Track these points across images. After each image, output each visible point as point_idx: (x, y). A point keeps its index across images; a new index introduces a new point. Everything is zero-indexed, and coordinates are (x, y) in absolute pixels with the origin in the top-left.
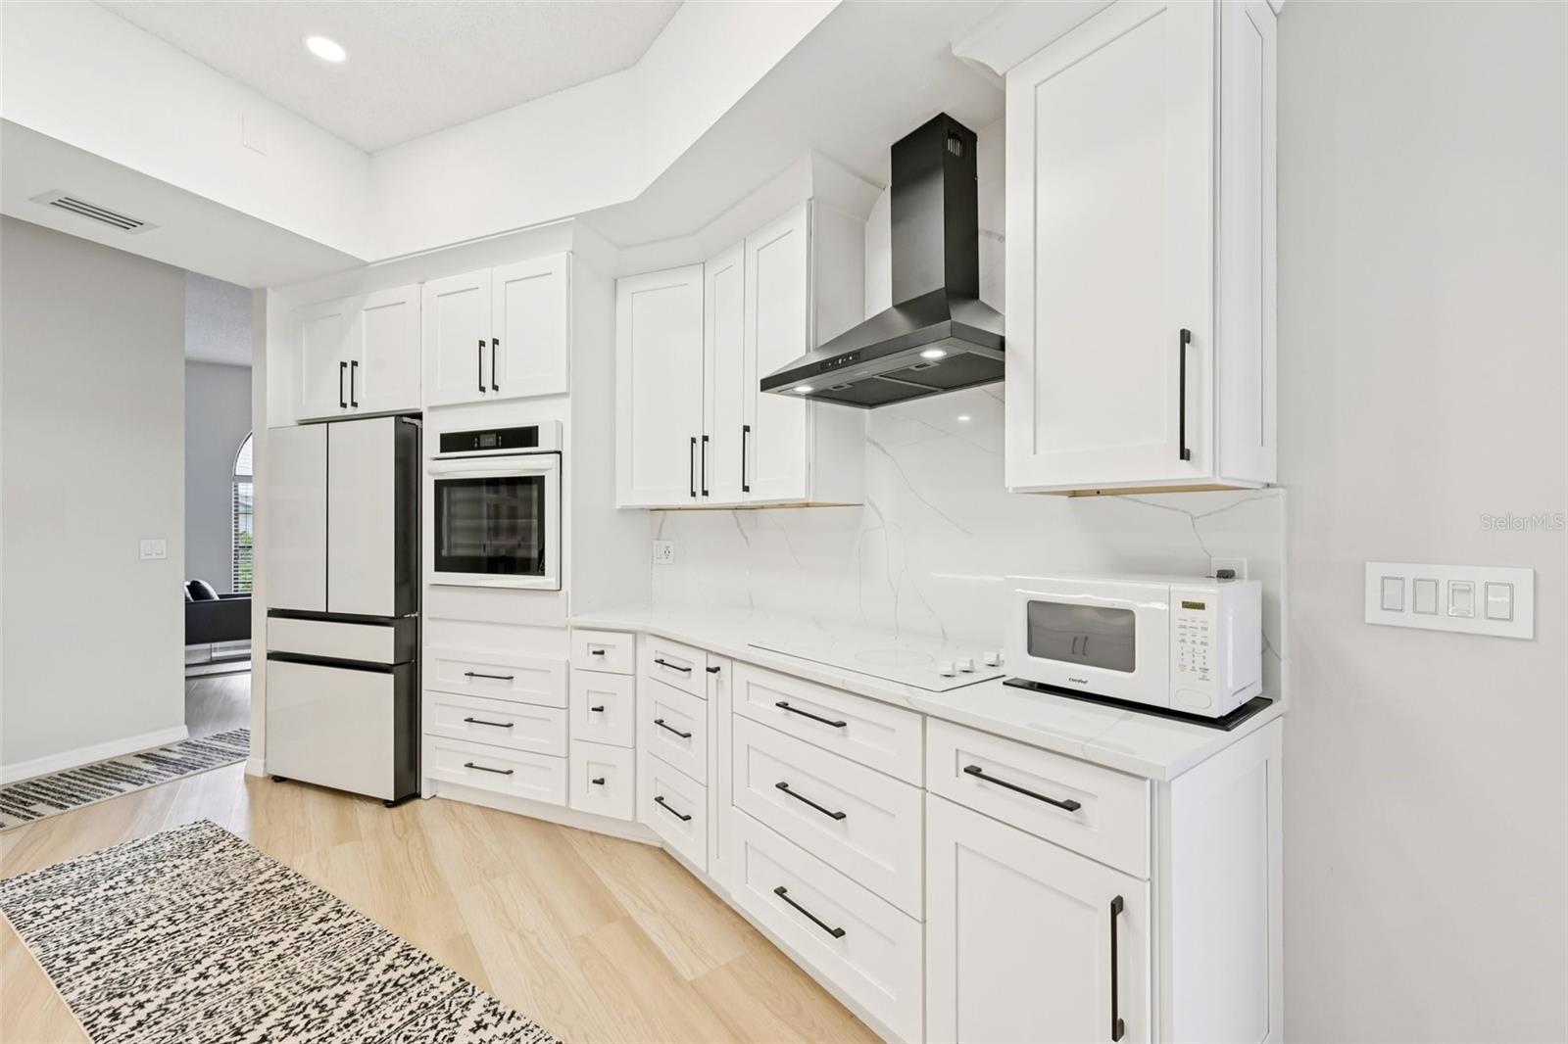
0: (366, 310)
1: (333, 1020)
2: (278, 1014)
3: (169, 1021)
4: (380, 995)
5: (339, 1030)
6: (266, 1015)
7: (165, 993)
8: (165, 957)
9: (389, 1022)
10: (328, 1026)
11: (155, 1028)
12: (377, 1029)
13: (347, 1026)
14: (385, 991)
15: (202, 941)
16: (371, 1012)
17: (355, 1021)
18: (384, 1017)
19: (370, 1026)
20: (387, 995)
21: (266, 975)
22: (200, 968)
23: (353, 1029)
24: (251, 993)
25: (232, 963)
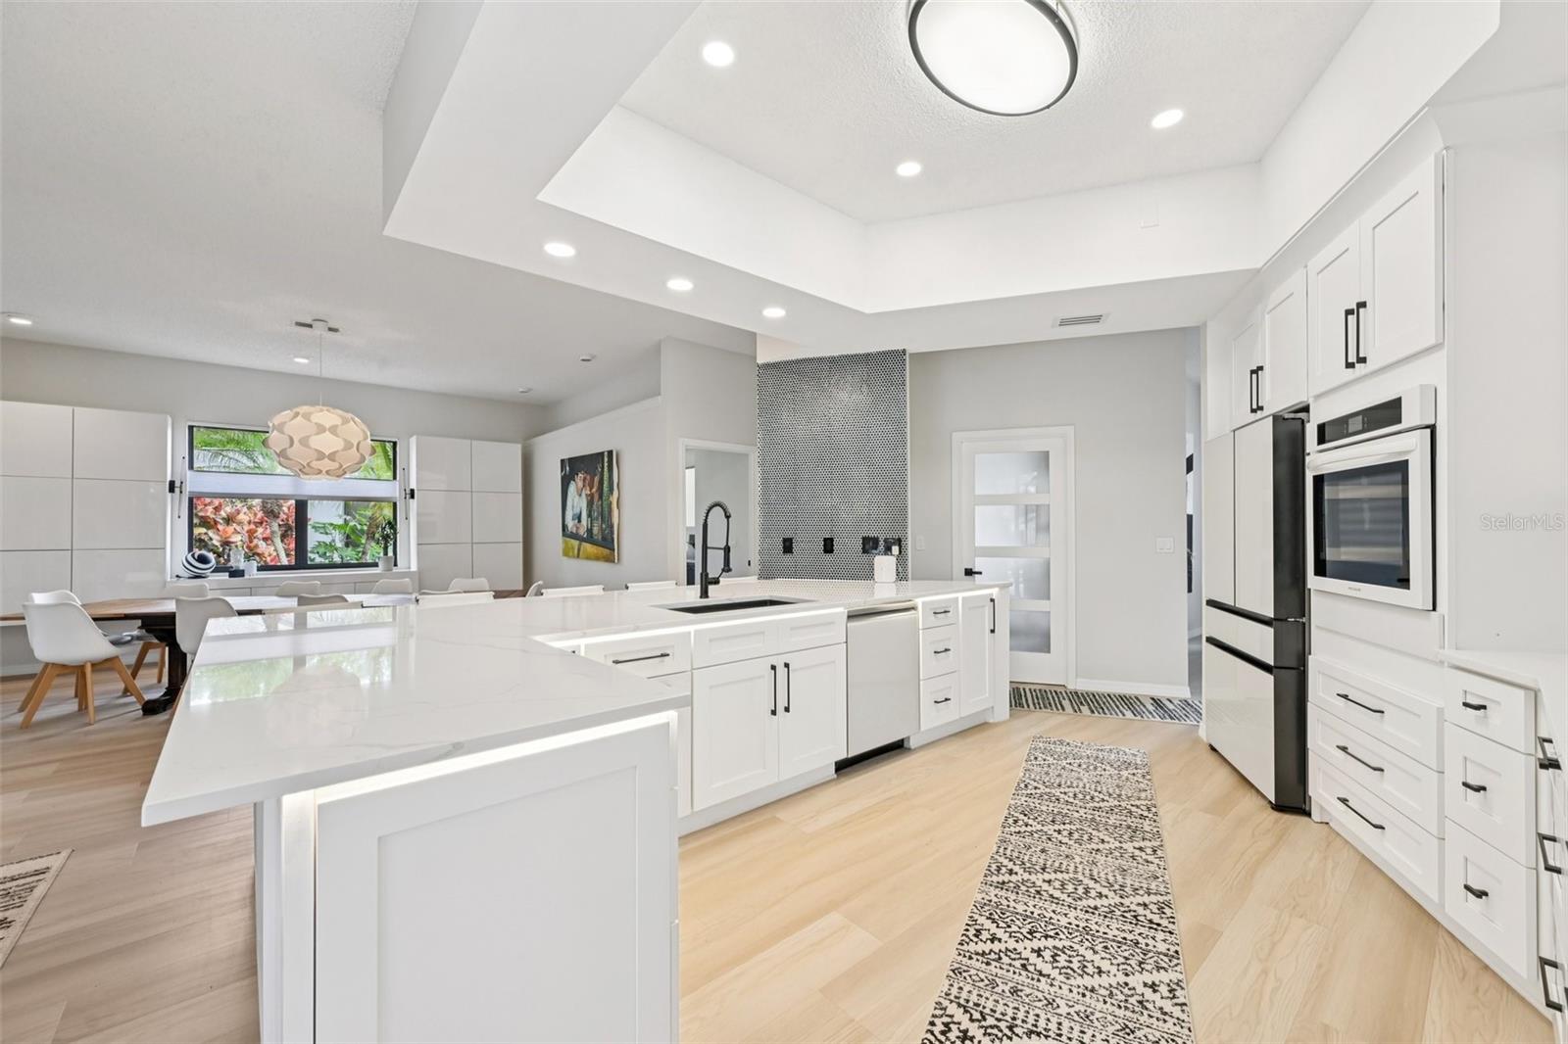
0: (1268, 313)
1: (1084, 903)
2: (1066, 876)
3: (1028, 840)
4: (1120, 913)
5: (1081, 910)
6: (1062, 872)
7: (1039, 827)
8: (1056, 810)
9: (1107, 930)
10: (1079, 903)
11: (1021, 839)
12: (1098, 928)
13: (1087, 912)
14: (1125, 914)
15: (1076, 815)
16: (1105, 917)
17: (1093, 913)
18: (1108, 926)
19: (1096, 923)
20: (1124, 916)
21: (1083, 853)
22: (1062, 827)
23: (1087, 916)
24: (1067, 856)
25: (1076, 836)
